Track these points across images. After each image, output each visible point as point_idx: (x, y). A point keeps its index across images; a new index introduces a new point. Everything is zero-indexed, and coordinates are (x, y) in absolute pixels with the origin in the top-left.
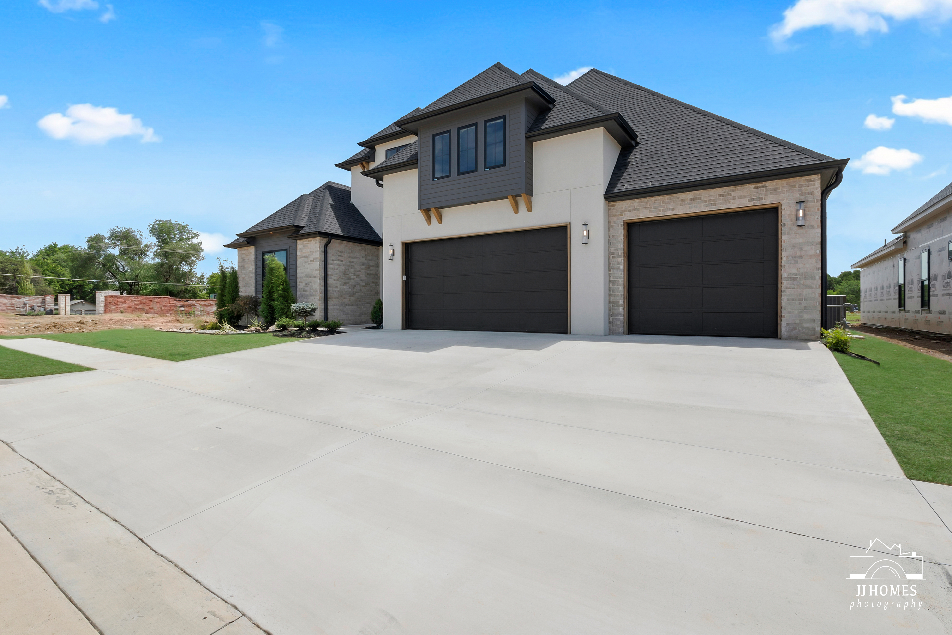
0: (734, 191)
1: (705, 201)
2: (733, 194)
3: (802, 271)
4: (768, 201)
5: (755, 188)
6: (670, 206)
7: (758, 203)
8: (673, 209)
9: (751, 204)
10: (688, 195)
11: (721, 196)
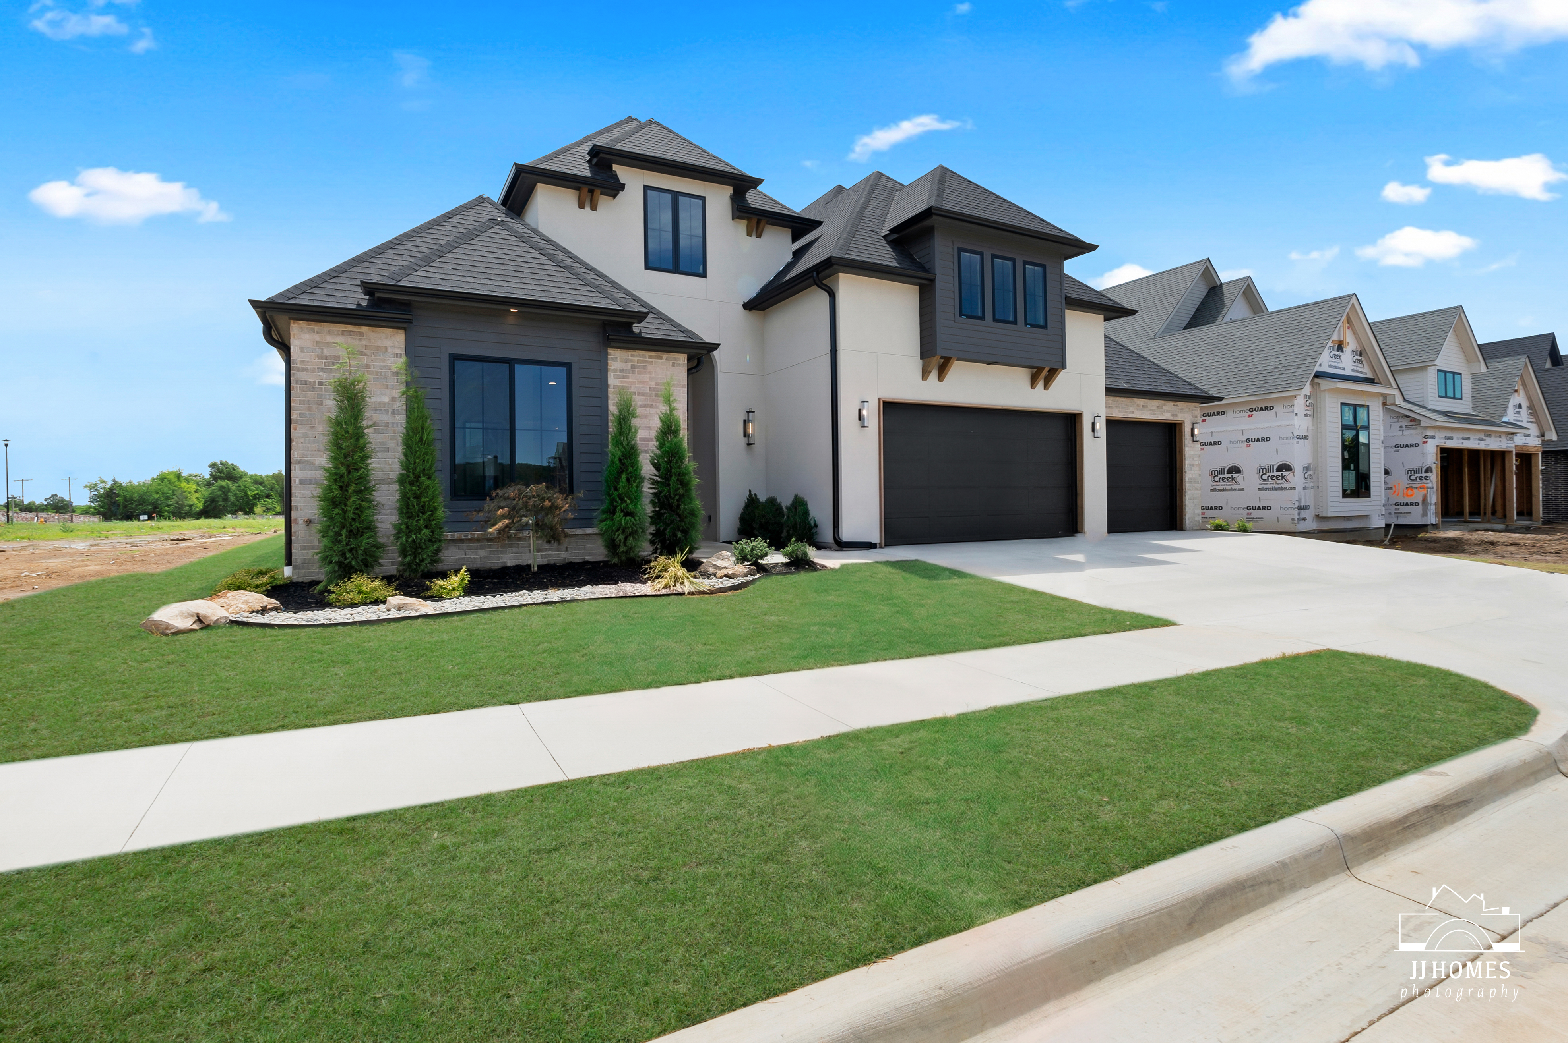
0: (1164, 405)
1: (1150, 410)
2: (1165, 408)
3: (1194, 476)
4: (1179, 418)
5: (1174, 405)
6: (1131, 409)
7: (1175, 418)
8: (1133, 412)
9: (1171, 418)
10: (1141, 402)
11: (1158, 407)
